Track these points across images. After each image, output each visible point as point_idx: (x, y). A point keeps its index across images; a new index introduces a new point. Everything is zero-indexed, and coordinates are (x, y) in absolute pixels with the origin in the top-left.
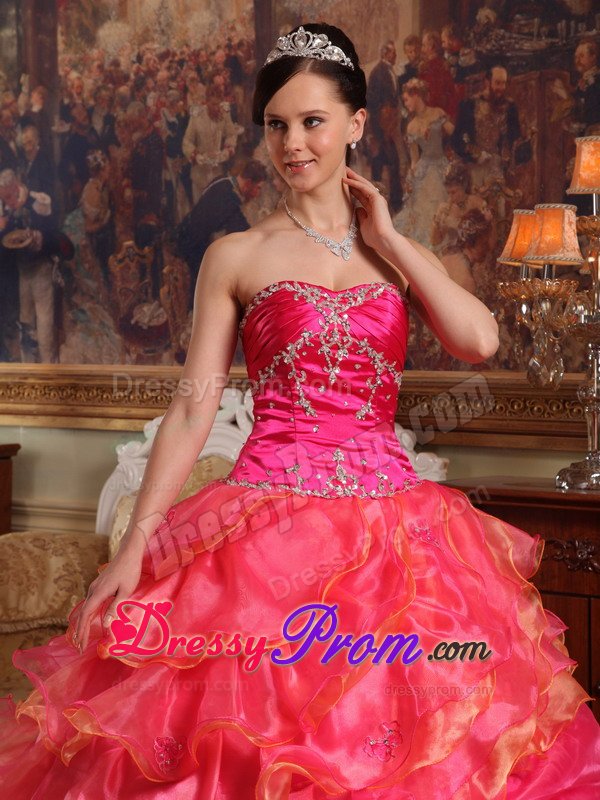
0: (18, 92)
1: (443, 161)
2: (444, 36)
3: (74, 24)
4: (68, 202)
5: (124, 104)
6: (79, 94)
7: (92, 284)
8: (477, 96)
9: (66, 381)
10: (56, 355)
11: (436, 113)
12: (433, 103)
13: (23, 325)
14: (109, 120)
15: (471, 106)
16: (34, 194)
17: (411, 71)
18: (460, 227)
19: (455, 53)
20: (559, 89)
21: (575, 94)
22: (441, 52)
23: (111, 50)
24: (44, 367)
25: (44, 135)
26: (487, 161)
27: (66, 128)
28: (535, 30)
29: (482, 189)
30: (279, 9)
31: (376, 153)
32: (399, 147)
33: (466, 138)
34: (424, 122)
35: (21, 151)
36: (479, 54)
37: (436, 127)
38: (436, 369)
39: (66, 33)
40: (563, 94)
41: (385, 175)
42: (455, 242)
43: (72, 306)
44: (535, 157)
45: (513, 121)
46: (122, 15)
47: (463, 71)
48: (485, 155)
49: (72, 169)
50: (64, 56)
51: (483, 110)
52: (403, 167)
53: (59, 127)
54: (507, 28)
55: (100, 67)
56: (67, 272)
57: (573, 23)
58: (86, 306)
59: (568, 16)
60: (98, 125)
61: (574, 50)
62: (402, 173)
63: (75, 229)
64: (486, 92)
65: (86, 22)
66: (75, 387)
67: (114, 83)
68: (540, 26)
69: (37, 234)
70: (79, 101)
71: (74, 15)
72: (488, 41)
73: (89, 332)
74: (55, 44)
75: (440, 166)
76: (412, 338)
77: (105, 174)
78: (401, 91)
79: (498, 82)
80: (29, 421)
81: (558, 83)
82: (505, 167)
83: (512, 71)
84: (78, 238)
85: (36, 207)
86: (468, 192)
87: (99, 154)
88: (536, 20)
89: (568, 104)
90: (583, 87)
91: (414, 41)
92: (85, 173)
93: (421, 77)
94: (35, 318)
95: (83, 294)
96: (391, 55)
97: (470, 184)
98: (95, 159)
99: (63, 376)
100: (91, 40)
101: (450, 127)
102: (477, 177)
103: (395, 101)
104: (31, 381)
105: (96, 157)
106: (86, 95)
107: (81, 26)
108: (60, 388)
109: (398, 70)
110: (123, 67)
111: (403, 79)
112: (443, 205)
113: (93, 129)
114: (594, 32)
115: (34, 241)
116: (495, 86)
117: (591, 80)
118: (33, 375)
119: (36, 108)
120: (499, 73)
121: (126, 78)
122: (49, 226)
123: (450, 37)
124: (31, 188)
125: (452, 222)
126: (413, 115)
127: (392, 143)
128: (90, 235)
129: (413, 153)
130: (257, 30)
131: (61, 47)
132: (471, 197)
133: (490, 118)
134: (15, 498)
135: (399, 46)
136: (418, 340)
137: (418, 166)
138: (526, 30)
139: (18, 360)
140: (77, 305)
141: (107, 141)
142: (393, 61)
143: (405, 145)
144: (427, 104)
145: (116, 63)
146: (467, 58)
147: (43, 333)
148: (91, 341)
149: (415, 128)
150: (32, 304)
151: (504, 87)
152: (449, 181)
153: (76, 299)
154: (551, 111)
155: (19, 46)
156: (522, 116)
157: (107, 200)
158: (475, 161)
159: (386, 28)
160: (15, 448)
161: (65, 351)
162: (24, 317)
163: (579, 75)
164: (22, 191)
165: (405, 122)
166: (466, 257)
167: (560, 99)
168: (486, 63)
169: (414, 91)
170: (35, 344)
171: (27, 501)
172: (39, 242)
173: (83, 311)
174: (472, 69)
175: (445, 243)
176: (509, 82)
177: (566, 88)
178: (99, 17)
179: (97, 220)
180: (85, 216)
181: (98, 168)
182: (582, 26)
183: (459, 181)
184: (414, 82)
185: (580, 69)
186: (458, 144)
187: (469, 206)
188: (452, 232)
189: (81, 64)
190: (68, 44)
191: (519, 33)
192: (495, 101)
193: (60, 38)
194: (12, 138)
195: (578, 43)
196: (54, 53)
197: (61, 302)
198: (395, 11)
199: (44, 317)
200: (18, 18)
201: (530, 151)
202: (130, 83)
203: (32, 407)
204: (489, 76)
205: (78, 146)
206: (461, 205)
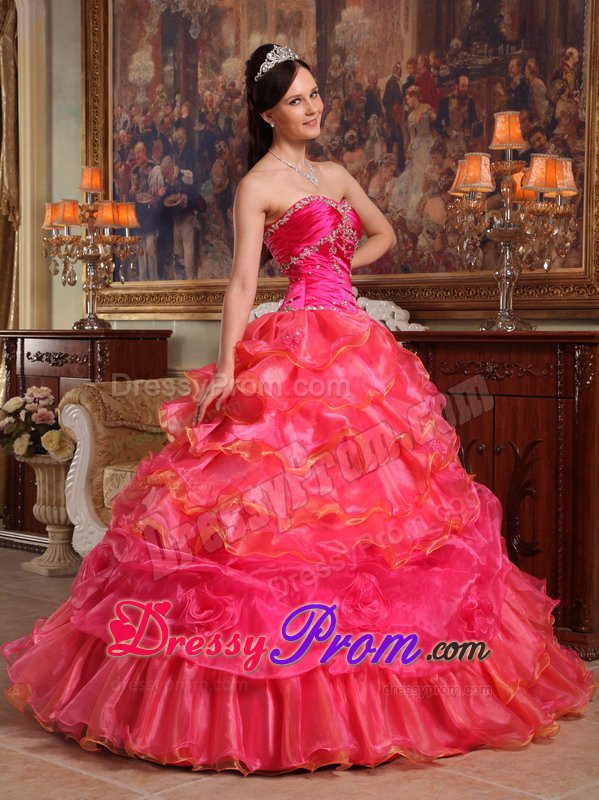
0: (174, 105)
1: (430, 138)
2: (431, 57)
3: (208, 60)
4: (203, 176)
5: (238, 112)
6: (210, 105)
7: (218, 228)
8: (450, 95)
9: (201, 290)
10: (195, 274)
11: (425, 107)
12: (424, 101)
13: (176, 256)
14: (229, 121)
15: (446, 102)
16: (182, 171)
17: (411, 81)
18: (439, 180)
19: (437, 68)
20: (499, 89)
21: (509, 92)
22: (429, 68)
23: (230, 76)
24: (188, 282)
25: (189, 132)
26: (457, 136)
27: (202, 127)
28: (485, 52)
29: (453, 155)
30: (331, 44)
31: (389, 134)
32: (404, 130)
33: (443, 123)
34: (418, 113)
35: (175, 143)
36: (451, 68)
37: (426, 116)
38: (424, 272)
39: (203, 67)
40: (502, 92)
41: (395, 148)
42: (436, 190)
43: (206, 242)
44: (484, 133)
45: (472, 111)
46: (237, 53)
47: (442, 80)
48: (455, 133)
49: (206, 153)
50: (202, 81)
51: (454, 103)
52: (405, 142)
53: (199, 127)
54: (469, 51)
55: (223, 87)
56: (202, 220)
57: (507, 46)
58: (214, 242)
59: (505, 42)
60: (222, 125)
61: (507, 64)
62: (405, 147)
63: (207, 193)
64: (456, 92)
65: (215, 58)
66: (206, 294)
67: (231, 97)
68: (488, 48)
69: (185, 197)
70: (210, 110)
71: (208, 54)
72: (457, 60)
73: (215, 258)
74: (196, 74)
75: (428, 142)
76: (410, 253)
77: (226, 156)
78: (404, 95)
79: (463, 86)
80: (178, 317)
81: (498, 84)
82: (466, 140)
83: (471, 79)
84: (209, 198)
85: (184, 179)
86: (444, 157)
87: (222, 143)
88: (486, 45)
89: (504, 98)
90: (513, 87)
91: (413, 62)
92: (213, 156)
93: (417, 84)
94: (183, 251)
95: (212, 234)
96: (398, 71)
97: (446, 152)
98: (220, 146)
99: (200, 287)
100: (218, 70)
101: (434, 116)
102: (450, 147)
103: (401, 100)
104: (180, 291)
105: (220, 145)
106: (214, 105)
107: (212, 61)
108: (197, 295)
109: (403, 80)
110: (237, 87)
111: (406, 86)
112: (429, 166)
113: (218, 127)
114: (520, 51)
115: (182, 201)
116: (461, 89)
117: (518, 83)
118: (181, 288)
119: (184, 116)
120: (464, 80)
121: (239, 93)
122: (192, 191)
123: (434, 58)
124: (181, 167)
125: (435, 177)
126: (412, 109)
127: (399, 127)
128: (216, 195)
129: (412, 134)
130: (318, 59)
131: (200, 76)
132: (447, 160)
133: (458, 109)
134: (169, 366)
135: (404, 65)
136: (414, 253)
137: (414, 142)
138: (480, 52)
139: (173, 278)
140: (208, 242)
141: (227, 135)
142: (400, 75)
143: (407, 128)
144: (420, 102)
145: (233, 84)
146: (445, 71)
147: (187, 261)
148: (217, 264)
149: (413, 117)
150: (181, 242)
151: (466, 88)
152: (433, 151)
153: (208, 237)
154: (494, 102)
155: (175, 76)
156: (477, 107)
157: (226, 172)
158: (449, 137)
159: (396, 54)
160: (169, 333)
161: (201, 271)
162: (176, 251)
163: (511, 79)
164: (176, 169)
165: (407, 114)
166: (443, 199)
167: (500, 95)
168: (456, 73)
169: (412, 94)
170: (183, 267)
171: (177, 368)
172: (186, 202)
173: (212, 245)
174: (448, 78)
175: (431, 190)
176: (469, 85)
177: (503, 87)
178: (223, 55)
179: (221, 186)
180: (214, 184)
181: (222, 152)
182: (513, 48)
183: (439, 150)
184: (413, 87)
185: (512, 75)
186: (438, 126)
187: (445, 167)
188: (435, 184)
189: (211, 86)
190: (204, 74)
191: (476, 54)
192: (461, 98)
193: (200, 70)
194: (171, 136)
195: (510, 59)
196: (196, 80)
197: (199, 239)
198: (401, 43)
199: (188, 250)
200: (175, 58)
201: (481, 129)
202: (241, 97)
203: (181, 307)
204: (458, 82)
205: (209, 139)
206: (440, 165)
